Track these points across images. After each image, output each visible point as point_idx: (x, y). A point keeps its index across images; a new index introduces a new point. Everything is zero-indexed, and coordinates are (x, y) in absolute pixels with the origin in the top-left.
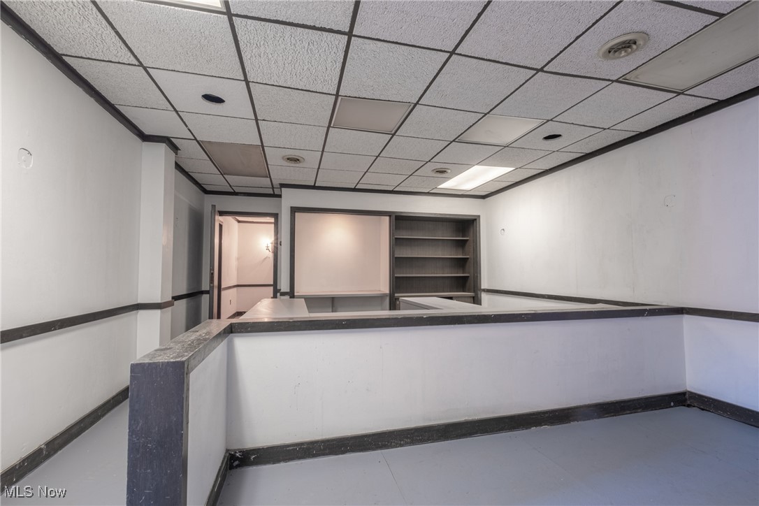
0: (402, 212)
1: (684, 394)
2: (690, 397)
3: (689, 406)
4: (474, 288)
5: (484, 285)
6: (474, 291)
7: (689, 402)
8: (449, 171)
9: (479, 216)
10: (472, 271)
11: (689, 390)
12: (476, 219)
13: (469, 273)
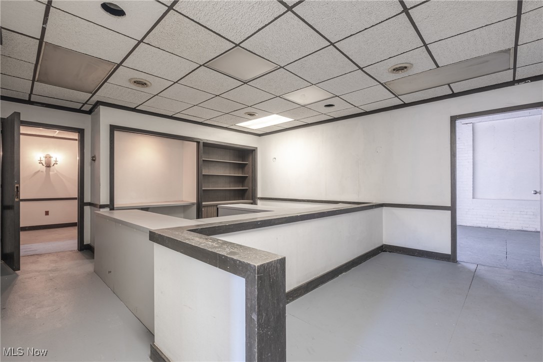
0: (207, 140)
1: (382, 246)
2: (385, 247)
3: (385, 251)
4: (252, 197)
5: (259, 195)
6: (252, 199)
7: (384, 250)
8: (257, 115)
9: (257, 148)
10: (250, 185)
11: (384, 243)
12: (255, 150)
13: (248, 187)
